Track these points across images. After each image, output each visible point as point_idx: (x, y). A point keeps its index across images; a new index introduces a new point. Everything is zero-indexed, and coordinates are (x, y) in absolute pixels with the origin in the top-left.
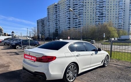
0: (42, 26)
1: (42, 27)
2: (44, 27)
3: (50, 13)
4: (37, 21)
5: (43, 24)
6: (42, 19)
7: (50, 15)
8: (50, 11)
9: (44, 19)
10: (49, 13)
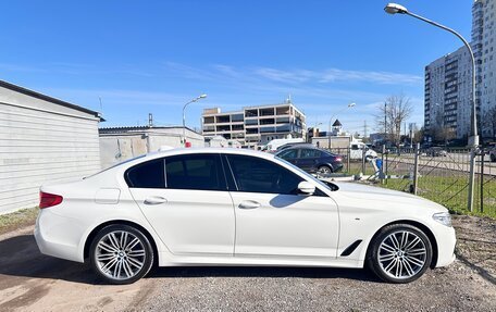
0: (446, 87)
1: (448, 91)
2: (456, 90)
3: (486, 23)
4: (427, 68)
5: (452, 77)
6: (447, 58)
7: (485, 32)
8: (485, 16)
9: (455, 54)
10: (481, 22)
